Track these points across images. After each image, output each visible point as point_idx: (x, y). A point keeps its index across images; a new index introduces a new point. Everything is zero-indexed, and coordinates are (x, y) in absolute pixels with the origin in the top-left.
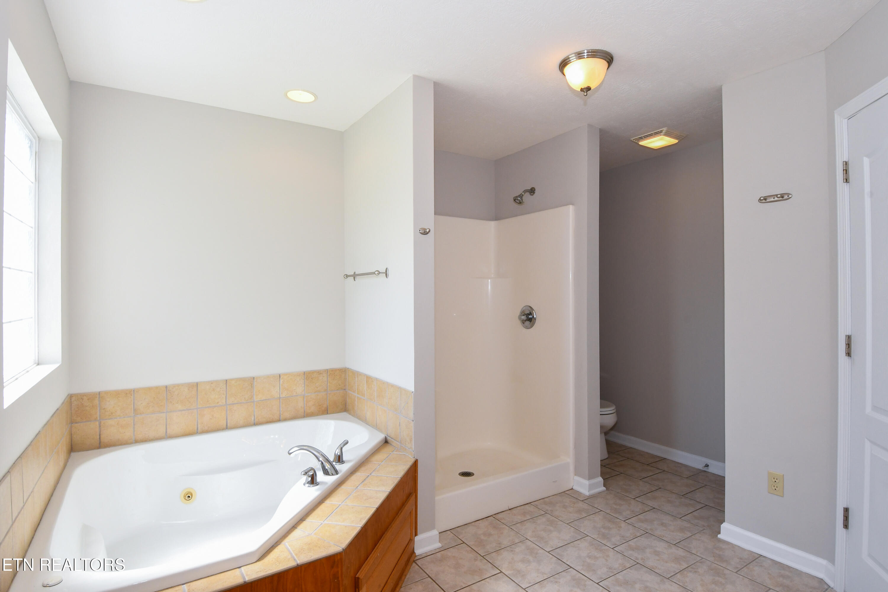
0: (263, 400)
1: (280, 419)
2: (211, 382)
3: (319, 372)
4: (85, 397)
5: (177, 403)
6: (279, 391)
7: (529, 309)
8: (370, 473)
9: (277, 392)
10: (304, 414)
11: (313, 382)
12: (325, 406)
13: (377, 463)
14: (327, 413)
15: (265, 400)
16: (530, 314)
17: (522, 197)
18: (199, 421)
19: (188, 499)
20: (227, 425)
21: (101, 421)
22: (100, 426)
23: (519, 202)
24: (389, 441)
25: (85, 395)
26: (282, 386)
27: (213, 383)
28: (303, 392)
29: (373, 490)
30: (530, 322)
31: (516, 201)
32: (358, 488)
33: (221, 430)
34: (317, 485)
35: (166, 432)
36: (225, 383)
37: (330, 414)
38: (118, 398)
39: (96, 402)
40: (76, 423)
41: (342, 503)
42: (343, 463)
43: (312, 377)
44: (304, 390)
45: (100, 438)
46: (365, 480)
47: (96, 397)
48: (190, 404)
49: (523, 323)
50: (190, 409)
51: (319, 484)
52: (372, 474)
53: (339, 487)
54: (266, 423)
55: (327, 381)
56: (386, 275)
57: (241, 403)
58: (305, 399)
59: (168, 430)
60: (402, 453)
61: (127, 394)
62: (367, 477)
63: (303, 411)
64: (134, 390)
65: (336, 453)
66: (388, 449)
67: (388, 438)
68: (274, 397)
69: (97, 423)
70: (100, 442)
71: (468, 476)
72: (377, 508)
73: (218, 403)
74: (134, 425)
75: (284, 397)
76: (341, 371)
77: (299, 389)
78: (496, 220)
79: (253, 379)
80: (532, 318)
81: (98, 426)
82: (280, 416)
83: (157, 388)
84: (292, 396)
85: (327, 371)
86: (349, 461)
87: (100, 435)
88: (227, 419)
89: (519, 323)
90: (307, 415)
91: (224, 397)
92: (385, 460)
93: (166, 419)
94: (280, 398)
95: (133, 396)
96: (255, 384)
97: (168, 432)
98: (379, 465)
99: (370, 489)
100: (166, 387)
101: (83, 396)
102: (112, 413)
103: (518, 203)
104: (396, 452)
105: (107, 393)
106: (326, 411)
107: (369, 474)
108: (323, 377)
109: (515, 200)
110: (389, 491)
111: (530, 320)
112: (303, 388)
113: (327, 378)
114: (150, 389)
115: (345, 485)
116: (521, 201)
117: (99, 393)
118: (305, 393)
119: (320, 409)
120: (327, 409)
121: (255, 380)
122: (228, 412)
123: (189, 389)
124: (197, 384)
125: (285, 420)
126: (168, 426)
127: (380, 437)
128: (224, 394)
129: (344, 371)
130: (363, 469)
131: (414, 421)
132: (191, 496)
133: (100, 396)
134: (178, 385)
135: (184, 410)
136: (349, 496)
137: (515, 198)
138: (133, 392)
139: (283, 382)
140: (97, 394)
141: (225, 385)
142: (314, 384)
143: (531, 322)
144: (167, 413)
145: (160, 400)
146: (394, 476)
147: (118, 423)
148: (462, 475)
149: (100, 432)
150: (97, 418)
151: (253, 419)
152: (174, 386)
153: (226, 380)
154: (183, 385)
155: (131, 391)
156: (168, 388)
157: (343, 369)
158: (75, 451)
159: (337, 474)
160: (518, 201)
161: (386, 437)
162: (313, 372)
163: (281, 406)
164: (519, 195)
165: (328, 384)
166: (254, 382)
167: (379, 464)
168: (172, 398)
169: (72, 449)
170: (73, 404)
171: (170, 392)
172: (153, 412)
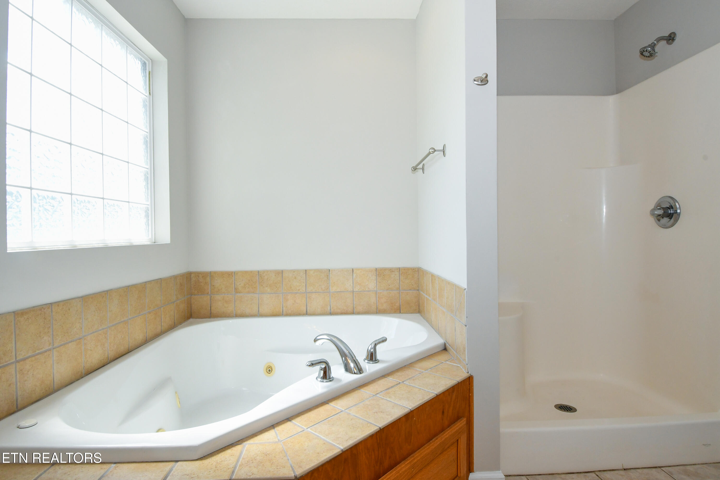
0: (337, 292)
1: (353, 312)
2: (293, 271)
3: (391, 270)
4: (200, 275)
5: (266, 287)
6: (352, 285)
7: (670, 200)
8: (403, 381)
9: (350, 285)
10: (377, 310)
11: (385, 279)
12: (397, 304)
13: (420, 370)
14: (400, 312)
15: (340, 292)
16: (671, 207)
17: (654, 47)
18: (284, 304)
19: (269, 373)
20: (307, 311)
21: (212, 296)
22: (211, 299)
23: (649, 55)
24: (448, 348)
25: (200, 273)
26: (355, 280)
27: (294, 272)
28: (375, 288)
29: (392, 402)
30: (669, 218)
31: (644, 53)
32: (378, 395)
33: (302, 315)
34: (331, 381)
35: (259, 311)
36: (305, 272)
37: (403, 313)
38: (223, 278)
39: (208, 279)
40: (194, 295)
41: (345, 410)
42: (376, 363)
43: (383, 274)
44: (377, 286)
45: (211, 309)
46: (392, 387)
47: (208, 276)
48: (277, 288)
49: (659, 220)
50: (277, 293)
51: (333, 380)
52: (404, 383)
53: (358, 389)
54: (341, 314)
55: (400, 280)
56: (444, 152)
57: (318, 292)
58: (377, 296)
59: (260, 309)
60: (456, 365)
61: (229, 275)
62: (397, 384)
63: (376, 307)
64: (234, 272)
65: (369, 349)
66: (443, 357)
67: (447, 345)
68: (348, 290)
69: (209, 297)
70: (211, 313)
71: (568, 411)
72: (380, 428)
73: (299, 290)
74: (235, 301)
75: (357, 291)
76: (414, 270)
77: (372, 285)
78: (617, 93)
79: (328, 271)
80: (673, 214)
81: (209, 299)
82: (354, 309)
83: (251, 272)
84: (365, 291)
85: (400, 269)
86: (383, 362)
87: (211, 307)
88: (307, 306)
89: (652, 220)
90: (379, 312)
91: (304, 285)
92: (431, 369)
93: (259, 300)
94: (353, 291)
95: (234, 277)
96: (330, 276)
97: (260, 311)
98: (419, 374)
99: (390, 400)
100: (258, 272)
101: (199, 274)
102: (219, 290)
103: (648, 57)
104: (450, 362)
105: (215, 273)
106: (399, 310)
107: (401, 382)
108: (395, 275)
109: (642, 54)
110: (411, 408)
111: (670, 216)
112: (376, 284)
113: (400, 276)
114: (246, 272)
115: (366, 388)
116: (652, 52)
117: (210, 272)
118: (377, 290)
119: (392, 307)
120: (400, 308)
121: (330, 272)
122: (308, 299)
123: (275, 275)
124: (282, 271)
125: (359, 313)
126: (260, 306)
127: (438, 341)
128: (304, 283)
129: (417, 271)
130: (399, 374)
131: (467, 326)
132: (271, 370)
133: (211, 275)
134: (267, 271)
135: (272, 293)
136: (362, 401)
137: (642, 50)
138: (234, 274)
139: (355, 276)
140: (208, 273)
141: (305, 275)
142: (386, 281)
143: (671, 218)
144: (259, 294)
145: (254, 283)
146: (429, 390)
147: (223, 299)
148: (560, 408)
149: (211, 304)
150: (208, 292)
151: (329, 308)
152: (264, 271)
153: (306, 270)
154: (271, 271)
155: (232, 273)
156: (259, 273)
157: (416, 269)
158: (193, 318)
159: (361, 373)
160: (647, 54)
161: (445, 342)
162: (385, 269)
163: (354, 299)
164: (649, 45)
165: (401, 283)
166: (330, 275)
167: (421, 371)
168: (263, 282)
169: (191, 316)
170: (192, 280)
171: (261, 277)
172: (249, 292)
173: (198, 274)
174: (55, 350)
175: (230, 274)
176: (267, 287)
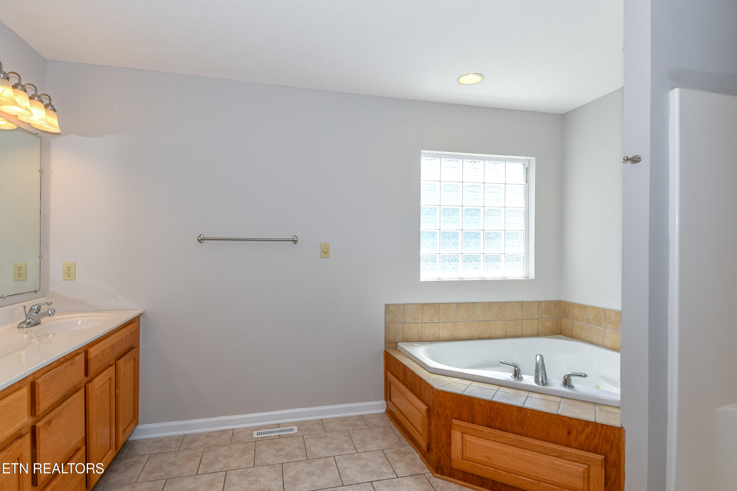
4: (566, 304)
21: (573, 321)
38: (580, 309)
39: (571, 308)
40: (563, 318)
41: (499, 391)
45: (572, 332)
47: (571, 306)
59: (604, 341)
69: (571, 322)
70: (572, 335)
72: (491, 400)
74: (587, 330)
81: (572, 324)
83: (598, 308)
87: (572, 330)
93: (603, 332)
95: (586, 310)
102: (577, 318)
105: (575, 304)
114: (595, 308)
117: (572, 303)
126: (603, 338)
134: (609, 310)
138: (586, 307)
144: (603, 328)
145: (600, 318)
147: (580, 326)
149: (572, 328)
150: (571, 318)
152: (607, 310)
156: (604, 310)
158: (562, 335)
168: (606, 318)
169: (561, 333)
170: (562, 307)
171: (605, 314)
172: (596, 325)
173: (565, 303)
174: (440, 323)
175: (584, 307)
176: (609, 323)
